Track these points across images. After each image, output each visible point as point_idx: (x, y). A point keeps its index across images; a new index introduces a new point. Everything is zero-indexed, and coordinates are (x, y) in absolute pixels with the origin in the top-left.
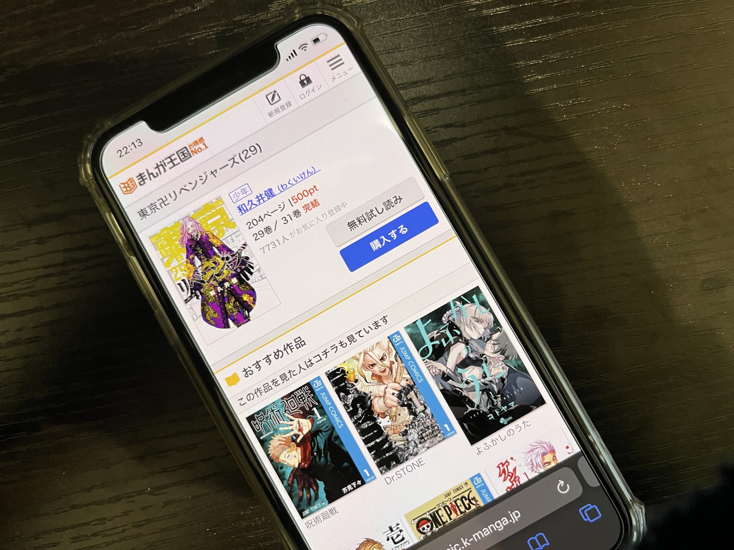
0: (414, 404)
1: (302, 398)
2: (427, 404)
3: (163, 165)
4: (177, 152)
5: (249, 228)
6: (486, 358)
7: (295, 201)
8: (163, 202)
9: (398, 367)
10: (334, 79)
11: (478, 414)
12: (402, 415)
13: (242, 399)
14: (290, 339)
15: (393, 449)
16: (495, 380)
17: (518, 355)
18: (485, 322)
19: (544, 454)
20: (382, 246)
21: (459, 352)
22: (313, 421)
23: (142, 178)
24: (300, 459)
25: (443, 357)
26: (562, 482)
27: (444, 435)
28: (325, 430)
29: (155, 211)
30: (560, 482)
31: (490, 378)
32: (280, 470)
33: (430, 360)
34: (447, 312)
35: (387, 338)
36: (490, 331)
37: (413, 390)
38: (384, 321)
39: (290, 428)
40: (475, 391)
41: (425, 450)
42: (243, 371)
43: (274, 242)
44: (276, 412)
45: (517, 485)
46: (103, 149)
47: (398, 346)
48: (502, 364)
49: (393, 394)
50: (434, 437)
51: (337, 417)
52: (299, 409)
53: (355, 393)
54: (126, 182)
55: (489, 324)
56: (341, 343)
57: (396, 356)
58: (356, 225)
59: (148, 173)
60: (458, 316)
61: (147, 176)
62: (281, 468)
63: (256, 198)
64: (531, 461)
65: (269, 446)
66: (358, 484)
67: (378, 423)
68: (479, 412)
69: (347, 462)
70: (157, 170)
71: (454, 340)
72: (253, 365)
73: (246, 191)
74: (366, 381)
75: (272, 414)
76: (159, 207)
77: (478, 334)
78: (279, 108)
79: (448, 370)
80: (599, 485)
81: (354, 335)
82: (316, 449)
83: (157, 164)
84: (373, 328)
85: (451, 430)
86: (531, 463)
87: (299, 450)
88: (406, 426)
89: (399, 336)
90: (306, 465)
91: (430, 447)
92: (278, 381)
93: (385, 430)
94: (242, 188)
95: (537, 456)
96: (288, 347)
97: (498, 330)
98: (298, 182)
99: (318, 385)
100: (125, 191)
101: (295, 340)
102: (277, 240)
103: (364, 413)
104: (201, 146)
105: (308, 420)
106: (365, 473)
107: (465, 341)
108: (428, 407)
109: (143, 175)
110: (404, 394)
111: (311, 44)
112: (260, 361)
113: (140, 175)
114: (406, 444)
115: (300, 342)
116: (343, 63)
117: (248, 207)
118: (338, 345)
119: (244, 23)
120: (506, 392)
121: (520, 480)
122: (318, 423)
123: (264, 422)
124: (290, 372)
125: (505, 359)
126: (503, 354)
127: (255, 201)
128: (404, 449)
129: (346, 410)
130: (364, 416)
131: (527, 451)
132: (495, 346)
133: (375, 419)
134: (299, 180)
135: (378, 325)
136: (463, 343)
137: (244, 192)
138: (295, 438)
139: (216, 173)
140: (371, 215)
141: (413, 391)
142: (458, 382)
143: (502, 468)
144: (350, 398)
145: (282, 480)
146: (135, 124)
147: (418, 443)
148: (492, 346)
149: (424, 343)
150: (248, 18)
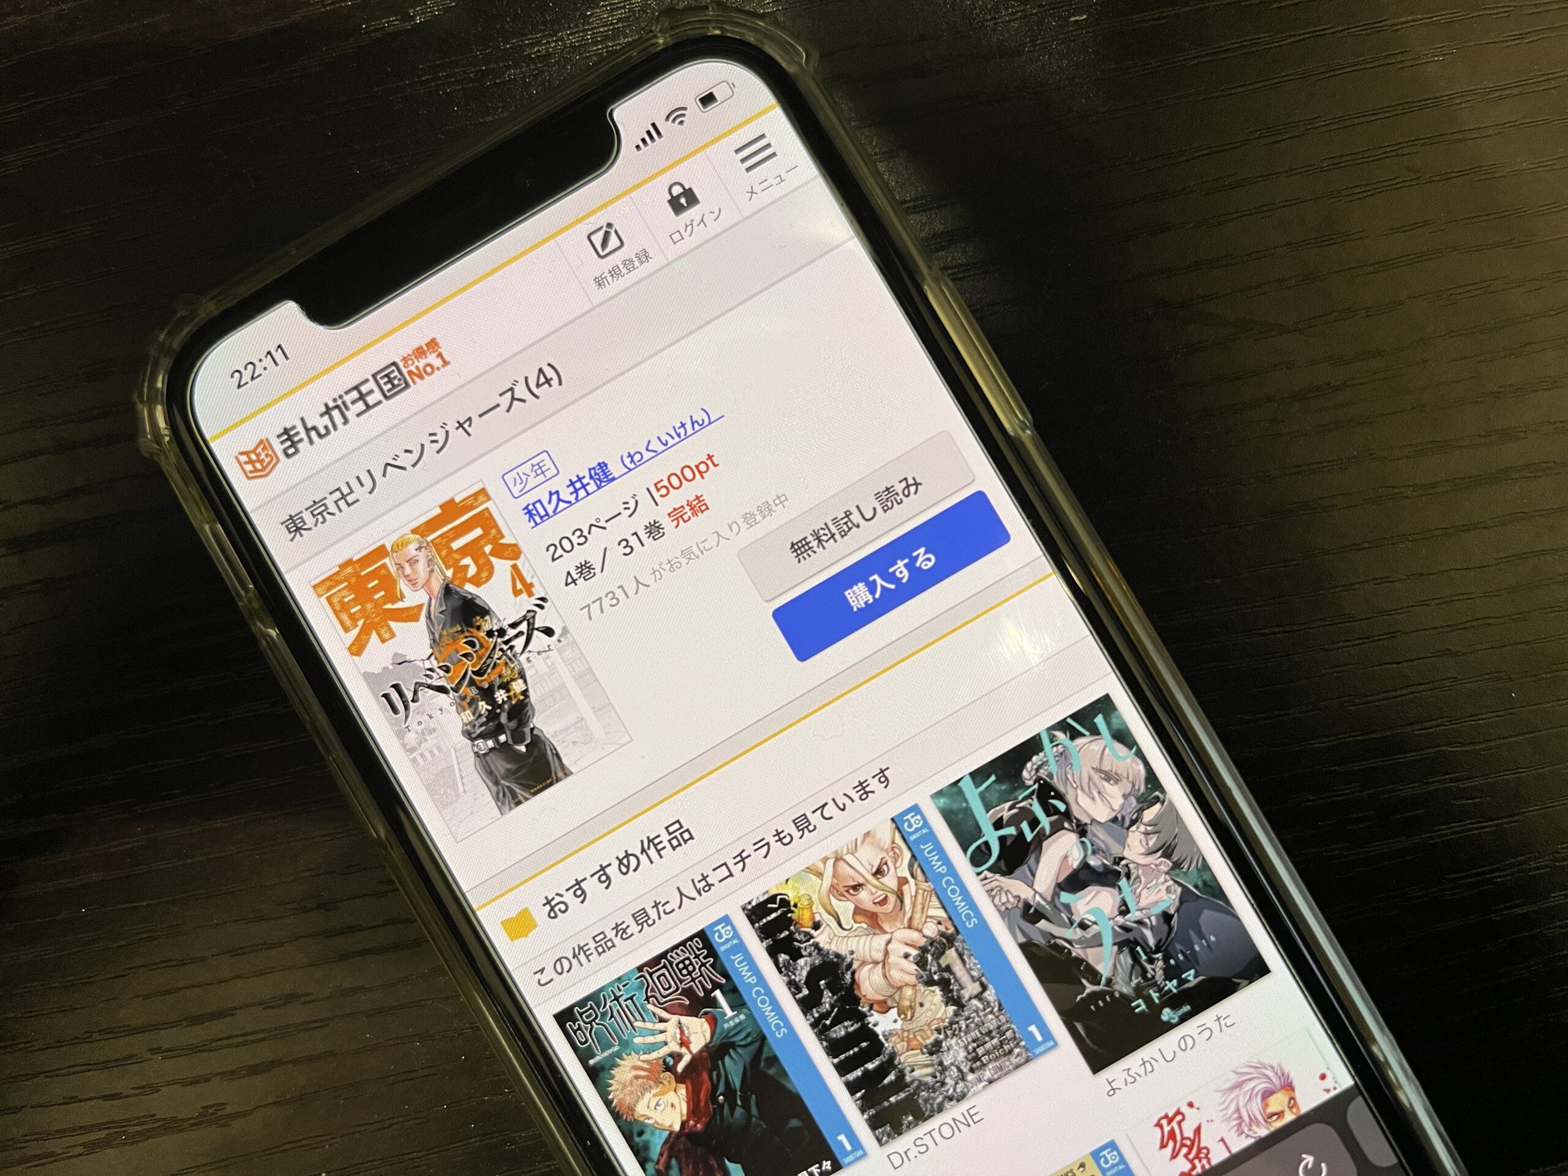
0: (956, 980)
1: (686, 967)
2: (987, 979)
3: (342, 408)
4: (374, 376)
5: (554, 560)
6: (1128, 868)
7: (664, 491)
8: (343, 497)
9: (917, 892)
10: (752, 192)
11: (1108, 999)
12: (927, 1005)
13: (542, 970)
14: (654, 824)
15: (908, 1085)
16: (1149, 918)
17: (1204, 858)
18: (1125, 780)
19: (1267, 1094)
20: (874, 598)
21: (1063, 853)
22: (713, 1022)
23: (290, 438)
24: (685, 1111)
25: (1026, 866)
26: (1309, 1159)
27: (1027, 1050)
28: (742, 1043)
29: (325, 520)
30: (1304, 1159)
31: (1138, 913)
32: (637, 1139)
33: (995, 873)
34: (1035, 758)
35: (890, 822)
36: (1138, 800)
37: (953, 946)
38: (883, 779)
39: (660, 1038)
40: (1101, 945)
41: (984, 1087)
42: (544, 905)
43: (613, 592)
44: (625, 1001)
45: (1203, 1167)
46: (195, 370)
47: (915, 840)
48: (1166, 881)
49: (906, 956)
50: (1005, 1055)
51: (771, 1011)
52: (680, 994)
53: (814, 954)
54: (252, 449)
55: (1133, 786)
56: (778, 834)
57: (911, 866)
58: (810, 548)
59: (307, 430)
60: (1059, 767)
61: (303, 435)
62: (641, 1133)
63: (568, 486)
64: (1238, 1110)
65: (610, 1081)
66: (823, 1168)
67: (870, 1026)
68: (1112, 994)
69: (796, 1117)
70: (326, 420)
71: (1052, 824)
72: (567, 890)
73: (544, 469)
74: (840, 925)
75: (615, 1006)
76: (332, 508)
77: (1110, 810)
78: (621, 266)
79: (1038, 898)
80: (1395, 1161)
81: (810, 816)
82: (721, 1088)
83: (326, 405)
84: (856, 797)
85: (1045, 1041)
86: (1236, 1115)
87: (682, 1090)
88: (939, 1031)
89: (919, 817)
90: (698, 1125)
91: (995, 1080)
92: (628, 927)
93: (886, 1040)
94: (534, 461)
95: (1250, 1099)
96: (651, 844)
97: (1157, 800)
98: (669, 445)
99: (725, 937)
100: (251, 472)
101: (667, 828)
102: (621, 587)
103: (836, 1001)
104: (432, 359)
105: (703, 1020)
106: (841, 1143)
107: (1078, 826)
108: (990, 986)
109: (292, 433)
110: (932, 955)
111: (694, 109)
112: (585, 879)
113: (286, 431)
114: (938, 1074)
115: (681, 834)
116: (774, 155)
117: (550, 509)
118: (772, 840)
119: (529, 55)
120: (1175, 948)
121: (1210, 1156)
122: (726, 1026)
123: (597, 1024)
124: (656, 905)
125: (1172, 869)
126: (1167, 855)
127: (566, 494)
128: (933, 1086)
129: (794, 995)
130: (836, 1010)
131: (1228, 1085)
132: (1149, 837)
133: (863, 1016)
134: (670, 443)
135: (867, 789)
136: (1073, 831)
137: (539, 472)
138: (670, 1061)
139: (470, 425)
140: (846, 523)
141: (953, 949)
142: (1062, 925)
143: (1167, 1129)
144: (802, 968)
145: (643, 1163)
146: (272, 309)
147: (965, 1070)
148: (1142, 837)
149: (979, 833)
150: (539, 43)
